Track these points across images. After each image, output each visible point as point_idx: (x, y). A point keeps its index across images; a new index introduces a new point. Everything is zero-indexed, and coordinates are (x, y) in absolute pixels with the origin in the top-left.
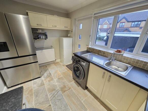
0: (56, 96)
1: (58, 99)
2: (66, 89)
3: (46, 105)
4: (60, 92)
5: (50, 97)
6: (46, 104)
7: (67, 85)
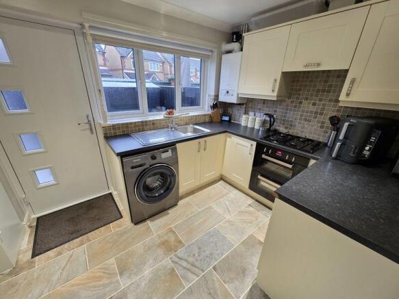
0: (191, 259)
1: (199, 252)
2: (173, 239)
3: (215, 279)
4: (180, 252)
5: (195, 277)
6: (213, 280)
7: (160, 237)
